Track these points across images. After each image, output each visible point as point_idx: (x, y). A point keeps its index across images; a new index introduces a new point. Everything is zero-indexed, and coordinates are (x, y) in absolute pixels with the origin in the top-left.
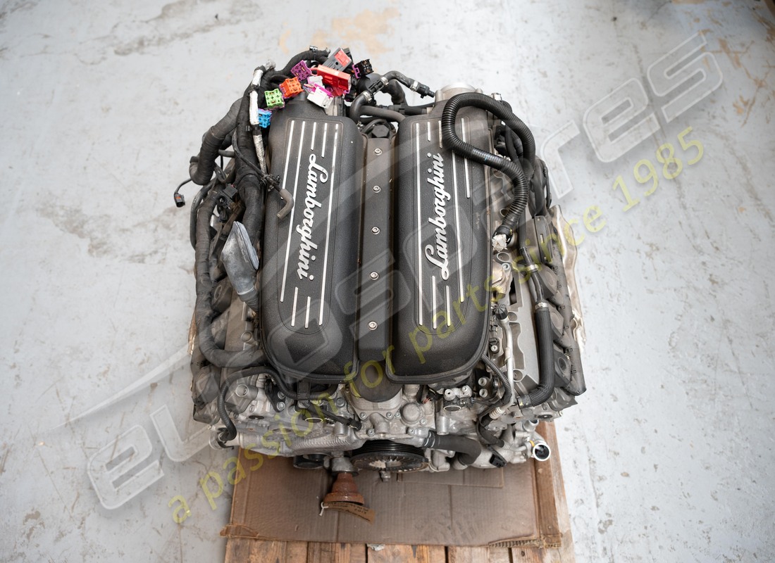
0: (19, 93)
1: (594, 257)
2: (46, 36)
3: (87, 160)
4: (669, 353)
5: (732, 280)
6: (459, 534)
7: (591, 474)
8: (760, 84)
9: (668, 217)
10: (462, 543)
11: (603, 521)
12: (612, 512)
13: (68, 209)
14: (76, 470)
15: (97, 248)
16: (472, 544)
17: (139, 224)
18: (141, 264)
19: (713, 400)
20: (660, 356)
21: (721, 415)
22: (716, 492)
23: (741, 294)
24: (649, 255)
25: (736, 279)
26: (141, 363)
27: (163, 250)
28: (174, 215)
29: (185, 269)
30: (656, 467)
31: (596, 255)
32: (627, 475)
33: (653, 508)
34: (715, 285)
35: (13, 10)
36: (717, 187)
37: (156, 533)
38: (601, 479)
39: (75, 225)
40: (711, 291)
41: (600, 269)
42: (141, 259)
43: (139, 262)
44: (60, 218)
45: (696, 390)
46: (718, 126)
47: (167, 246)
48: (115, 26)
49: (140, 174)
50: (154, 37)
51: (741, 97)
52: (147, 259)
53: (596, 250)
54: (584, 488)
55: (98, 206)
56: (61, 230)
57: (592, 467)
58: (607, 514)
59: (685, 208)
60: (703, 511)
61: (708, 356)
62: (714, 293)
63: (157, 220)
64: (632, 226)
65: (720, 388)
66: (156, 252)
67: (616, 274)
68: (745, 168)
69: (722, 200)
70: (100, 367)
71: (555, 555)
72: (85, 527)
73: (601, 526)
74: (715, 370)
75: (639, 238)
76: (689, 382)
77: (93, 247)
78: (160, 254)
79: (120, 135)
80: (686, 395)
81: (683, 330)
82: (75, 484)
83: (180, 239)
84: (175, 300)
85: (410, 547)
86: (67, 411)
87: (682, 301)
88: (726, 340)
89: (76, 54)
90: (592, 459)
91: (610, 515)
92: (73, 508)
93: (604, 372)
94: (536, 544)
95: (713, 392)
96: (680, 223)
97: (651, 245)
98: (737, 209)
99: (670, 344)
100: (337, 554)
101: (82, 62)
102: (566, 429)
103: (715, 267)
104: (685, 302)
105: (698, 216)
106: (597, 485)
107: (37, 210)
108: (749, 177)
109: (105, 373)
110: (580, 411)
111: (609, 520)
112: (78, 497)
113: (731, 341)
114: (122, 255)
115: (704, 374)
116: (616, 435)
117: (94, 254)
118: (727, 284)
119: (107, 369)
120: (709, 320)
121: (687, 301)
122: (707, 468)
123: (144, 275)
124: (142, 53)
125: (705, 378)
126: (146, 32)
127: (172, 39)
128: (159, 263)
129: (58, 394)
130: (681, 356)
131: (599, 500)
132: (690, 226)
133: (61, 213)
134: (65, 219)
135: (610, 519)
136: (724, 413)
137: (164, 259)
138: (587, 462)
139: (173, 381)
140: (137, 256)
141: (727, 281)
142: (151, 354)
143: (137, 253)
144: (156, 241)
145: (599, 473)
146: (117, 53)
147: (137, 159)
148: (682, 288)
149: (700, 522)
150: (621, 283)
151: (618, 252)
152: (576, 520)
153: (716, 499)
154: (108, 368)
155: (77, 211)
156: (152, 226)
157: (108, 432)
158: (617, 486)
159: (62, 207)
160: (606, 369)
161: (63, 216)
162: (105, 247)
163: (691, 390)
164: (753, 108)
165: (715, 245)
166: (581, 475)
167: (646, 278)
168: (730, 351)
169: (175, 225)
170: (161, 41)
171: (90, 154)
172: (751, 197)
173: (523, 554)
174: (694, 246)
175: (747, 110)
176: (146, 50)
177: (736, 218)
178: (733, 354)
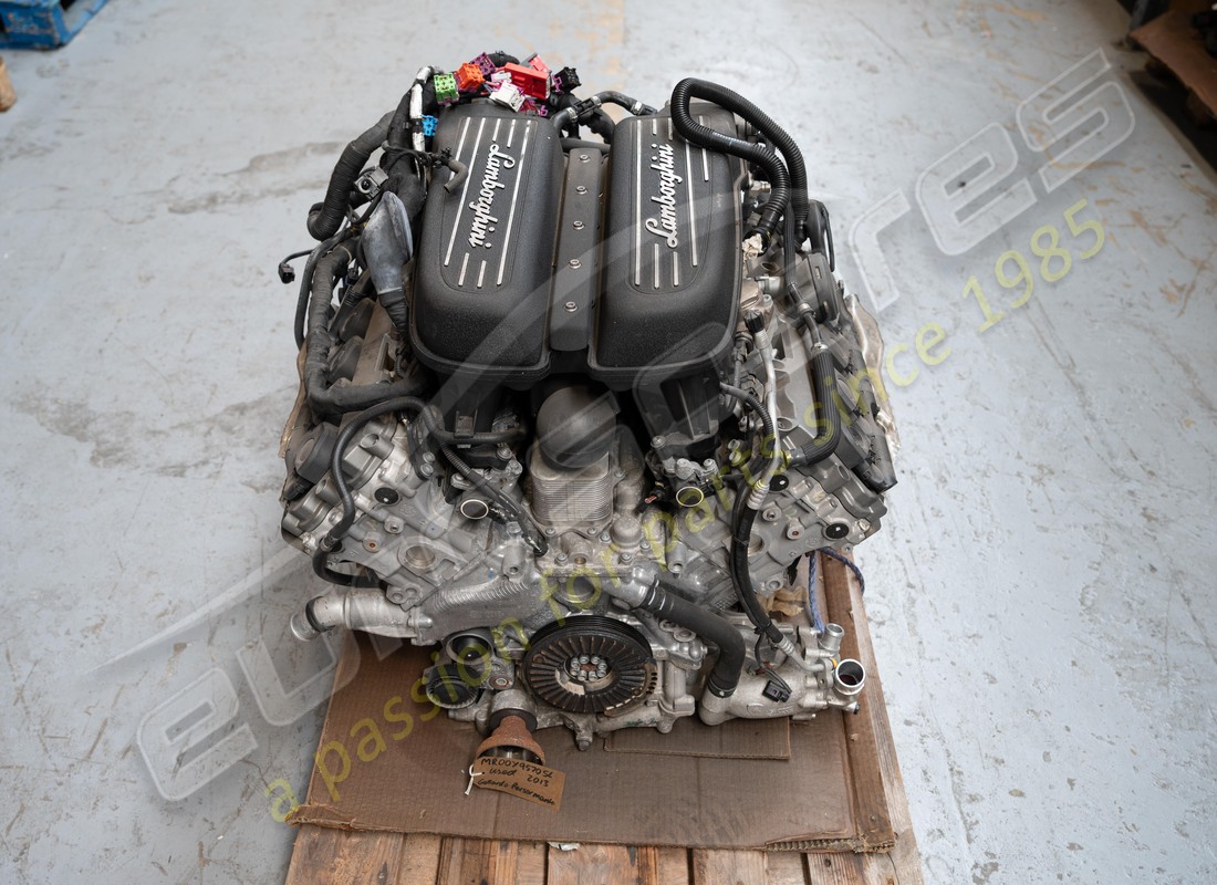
0: (6, 256)
1: (945, 481)
2: (62, 189)
3: (106, 340)
4: (1081, 614)
5: (1182, 516)
6: (711, 830)
7: (954, 792)
8: (1201, 267)
9: (1065, 430)
10: (718, 843)
11: (982, 864)
12: (997, 851)
13: (65, 403)
14: (24, 770)
15: (106, 455)
16: (735, 843)
17: (181, 425)
18: (179, 478)
19: (1166, 684)
20: (1066, 620)
21: (1181, 706)
22: (1185, 824)
23: (1198, 536)
24: (1038, 481)
25: (1189, 515)
26: (162, 615)
27: (219, 460)
28: (242, 413)
29: (252, 487)
30: (1071, 782)
31: (948, 479)
32: (1021, 794)
33: (1072, 846)
34: (1153, 522)
35: (13, 157)
36: (1144, 393)
37: (158, 870)
38: (973, 799)
39: (73, 424)
40: (1146, 531)
41: (955, 497)
42: (180, 471)
43: (175, 475)
44: (50, 415)
45: (1133, 669)
46: (1138, 316)
47: (224, 455)
48: (174, 179)
49: (190, 361)
50: (234, 193)
51: (1172, 282)
52: (189, 473)
53: (948, 472)
54: (944, 812)
55: (116, 400)
56: (48, 430)
57: (957, 781)
58: (987, 853)
59: (1093, 419)
60: (1164, 853)
61: (1151, 621)
62: (1153, 534)
63: (213, 420)
64: (1006, 441)
65: (1176, 667)
66: (205, 463)
67: (983, 504)
68: (1187, 369)
69: (1154, 410)
70: (88, 619)
71: (885, 867)
72: (26, 859)
73: (978, 872)
74: (1165, 642)
75: (1019, 457)
76: (1120, 657)
77: (99, 453)
78: (211, 465)
79: (165, 311)
80: (1117, 677)
81: (1103, 584)
82: (17, 792)
83: (248, 446)
84: (230, 528)
85: (625, 850)
86: (19, 683)
87: (1098, 543)
88: (1181, 599)
89: (106, 211)
90: (956, 768)
91: (993, 856)
92: (9, 828)
93: (971, 640)
94: (851, 845)
95: (1164, 673)
96: (1086, 438)
97: (1040, 467)
98: (1179, 422)
99: (1082, 603)
100: (492, 859)
101: (116, 220)
102: (908, 723)
103: (1151, 497)
104: (1104, 545)
105: (1115, 431)
106: (967, 808)
107: (12, 404)
108: (1196, 381)
109: (97, 627)
110: (931, 696)
111: (991, 864)
112: (21, 812)
113: (1188, 601)
114: (148, 466)
115: (1147, 647)
116: (995, 733)
117: (101, 463)
118: (1172, 521)
119: (99, 621)
120: (1147, 570)
121: (1107, 543)
122: (1164, 786)
123: (182, 494)
124: (213, 212)
125: (1148, 652)
126: (222, 187)
127: (263, 195)
128: (209, 477)
129: (8, 656)
130: (1102, 620)
131: (971, 832)
132: (1103, 442)
133: (53, 408)
134: (58, 416)
135: (994, 861)
136: (1188, 705)
137: (218, 472)
138: (948, 773)
139: (215, 641)
140: (173, 467)
141: (1173, 518)
142: (181, 601)
143: (173, 463)
144: (207, 449)
145: (969, 789)
146: (171, 210)
147: (188, 341)
148: (1096, 525)
149: (1160, 870)
150: (992, 516)
151: (985, 474)
152: (931, 862)
153: (1186, 835)
154: (103, 620)
155: (80, 406)
156: (203, 428)
157: (90, 714)
158: (1004, 811)
159: (55, 401)
160: (974, 635)
161: (54, 412)
162: (120, 454)
163: (1125, 669)
164: (1193, 295)
165: (1148, 469)
166: (937, 793)
167: (1035, 511)
168: (1188, 614)
169: (243, 428)
170: (243, 198)
171: (111, 334)
172: (1201, 407)
173: (828, 863)
174: (1112, 470)
175: (1184, 297)
176: (219, 208)
177: (1180, 434)
178: (1195, 619)
